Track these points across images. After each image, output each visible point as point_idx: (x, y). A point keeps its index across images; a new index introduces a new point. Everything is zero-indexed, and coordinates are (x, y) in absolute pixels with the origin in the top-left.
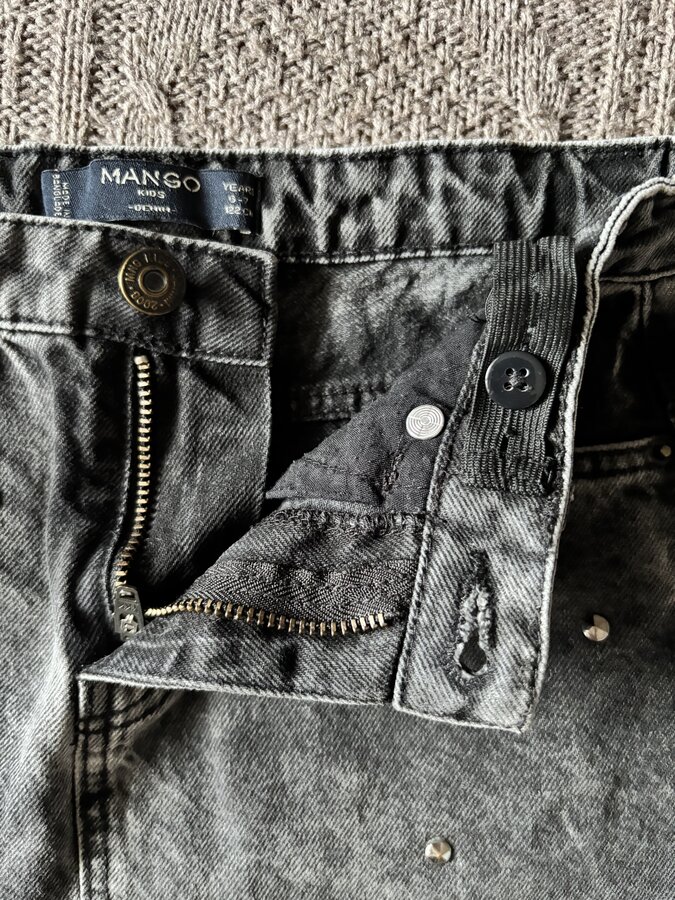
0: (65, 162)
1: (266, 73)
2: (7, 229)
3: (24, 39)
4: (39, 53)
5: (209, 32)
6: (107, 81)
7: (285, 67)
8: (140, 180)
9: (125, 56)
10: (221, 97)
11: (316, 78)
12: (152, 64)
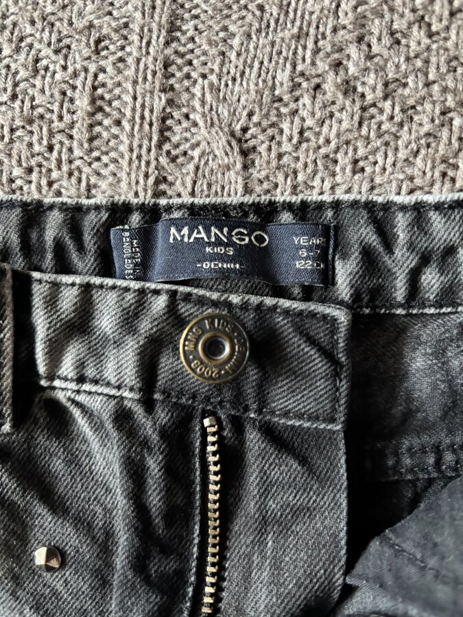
0: (135, 219)
1: (344, 116)
2: (76, 293)
3: (95, 88)
4: (110, 103)
5: (283, 76)
6: (177, 129)
7: (364, 109)
8: (209, 237)
9: (197, 104)
10: (295, 141)
11: (397, 119)
12: (224, 112)
